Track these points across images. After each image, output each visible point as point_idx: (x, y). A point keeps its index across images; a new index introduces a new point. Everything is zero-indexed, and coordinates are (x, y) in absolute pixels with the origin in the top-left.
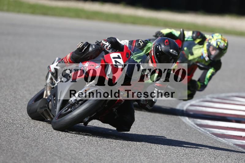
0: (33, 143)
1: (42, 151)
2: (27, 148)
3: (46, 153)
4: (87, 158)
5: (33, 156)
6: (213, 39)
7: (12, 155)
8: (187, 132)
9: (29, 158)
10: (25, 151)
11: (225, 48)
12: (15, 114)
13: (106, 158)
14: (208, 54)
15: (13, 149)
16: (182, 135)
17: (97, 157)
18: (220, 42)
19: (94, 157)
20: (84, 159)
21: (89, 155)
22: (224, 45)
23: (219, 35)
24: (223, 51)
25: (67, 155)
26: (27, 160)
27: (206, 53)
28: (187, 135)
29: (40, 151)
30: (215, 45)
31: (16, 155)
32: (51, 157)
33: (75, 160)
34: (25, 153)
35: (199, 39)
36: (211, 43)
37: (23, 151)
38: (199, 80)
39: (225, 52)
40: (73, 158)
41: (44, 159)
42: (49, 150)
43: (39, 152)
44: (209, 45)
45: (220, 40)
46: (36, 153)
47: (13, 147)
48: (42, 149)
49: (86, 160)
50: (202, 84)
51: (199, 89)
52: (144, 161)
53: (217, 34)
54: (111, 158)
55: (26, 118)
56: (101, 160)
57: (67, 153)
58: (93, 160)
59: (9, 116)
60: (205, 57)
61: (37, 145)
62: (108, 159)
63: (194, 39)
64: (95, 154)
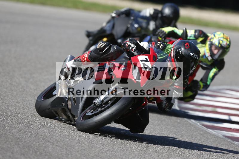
0: (27, 129)
1: (35, 137)
2: (20, 133)
3: (39, 139)
4: (79, 146)
5: (26, 142)
6: (215, 38)
7: (6, 140)
8: (178, 123)
9: (22, 144)
10: (18, 136)
11: (228, 46)
12: (10, 100)
13: (97, 146)
14: (210, 54)
15: (6, 134)
16: (173, 125)
17: (89, 145)
18: (222, 41)
19: (85, 144)
20: (76, 145)
21: (80, 142)
22: (226, 44)
23: (221, 33)
24: (226, 49)
25: (59, 142)
26: (20, 146)
27: (208, 53)
28: (178, 126)
29: (34, 137)
30: (217, 44)
31: (10, 140)
32: (44, 143)
33: (67, 146)
34: (18, 138)
35: (202, 37)
36: (213, 42)
37: (17, 136)
38: (201, 80)
39: (227, 50)
40: (65, 145)
41: (37, 145)
42: (42, 136)
43: (32, 138)
44: (212, 44)
45: (222, 39)
46: (30, 138)
47: (7, 132)
48: (35, 135)
49: (78, 147)
50: (205, 84)
51: (201, 89)
52: (134, 149)
53: (219, 33)
54: (103, 146)
55: (21, 105)
56: (92, 147)
57: (59, 140)
58: (84, 147)
59: (4, 102)
60: (208, 56)
61: (31, 131)
62: (99, 147)
63: (196, 38)
64: (87, 141)
